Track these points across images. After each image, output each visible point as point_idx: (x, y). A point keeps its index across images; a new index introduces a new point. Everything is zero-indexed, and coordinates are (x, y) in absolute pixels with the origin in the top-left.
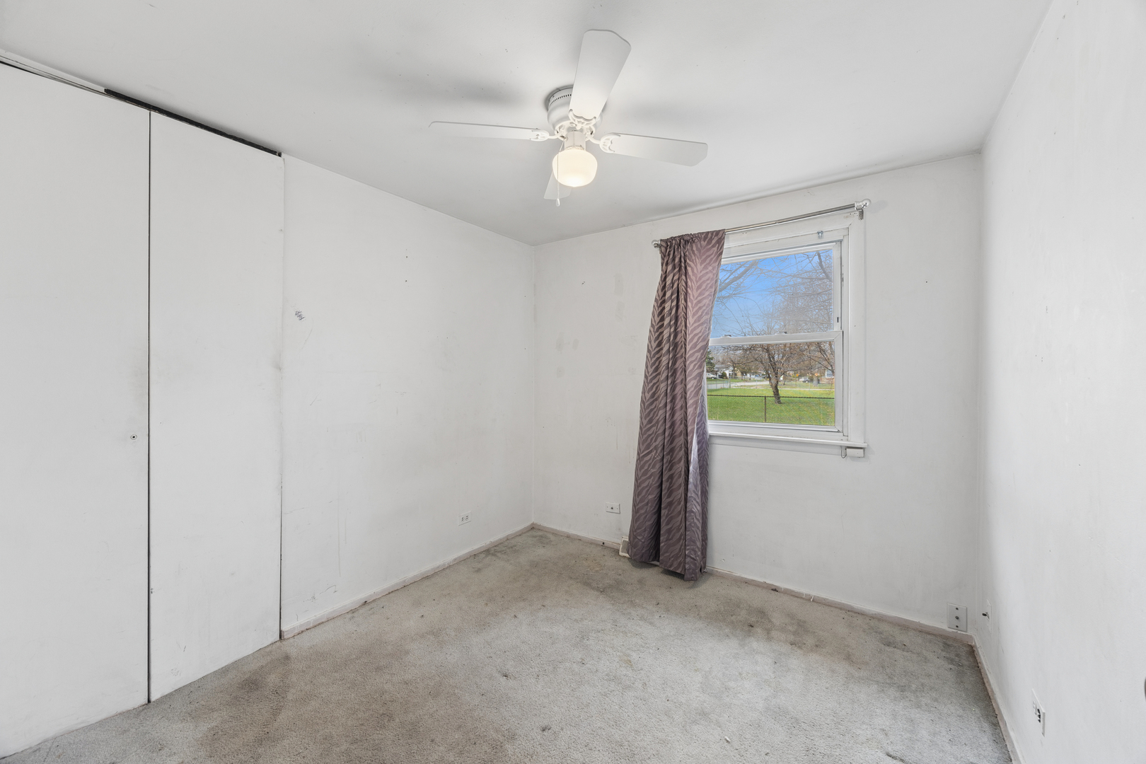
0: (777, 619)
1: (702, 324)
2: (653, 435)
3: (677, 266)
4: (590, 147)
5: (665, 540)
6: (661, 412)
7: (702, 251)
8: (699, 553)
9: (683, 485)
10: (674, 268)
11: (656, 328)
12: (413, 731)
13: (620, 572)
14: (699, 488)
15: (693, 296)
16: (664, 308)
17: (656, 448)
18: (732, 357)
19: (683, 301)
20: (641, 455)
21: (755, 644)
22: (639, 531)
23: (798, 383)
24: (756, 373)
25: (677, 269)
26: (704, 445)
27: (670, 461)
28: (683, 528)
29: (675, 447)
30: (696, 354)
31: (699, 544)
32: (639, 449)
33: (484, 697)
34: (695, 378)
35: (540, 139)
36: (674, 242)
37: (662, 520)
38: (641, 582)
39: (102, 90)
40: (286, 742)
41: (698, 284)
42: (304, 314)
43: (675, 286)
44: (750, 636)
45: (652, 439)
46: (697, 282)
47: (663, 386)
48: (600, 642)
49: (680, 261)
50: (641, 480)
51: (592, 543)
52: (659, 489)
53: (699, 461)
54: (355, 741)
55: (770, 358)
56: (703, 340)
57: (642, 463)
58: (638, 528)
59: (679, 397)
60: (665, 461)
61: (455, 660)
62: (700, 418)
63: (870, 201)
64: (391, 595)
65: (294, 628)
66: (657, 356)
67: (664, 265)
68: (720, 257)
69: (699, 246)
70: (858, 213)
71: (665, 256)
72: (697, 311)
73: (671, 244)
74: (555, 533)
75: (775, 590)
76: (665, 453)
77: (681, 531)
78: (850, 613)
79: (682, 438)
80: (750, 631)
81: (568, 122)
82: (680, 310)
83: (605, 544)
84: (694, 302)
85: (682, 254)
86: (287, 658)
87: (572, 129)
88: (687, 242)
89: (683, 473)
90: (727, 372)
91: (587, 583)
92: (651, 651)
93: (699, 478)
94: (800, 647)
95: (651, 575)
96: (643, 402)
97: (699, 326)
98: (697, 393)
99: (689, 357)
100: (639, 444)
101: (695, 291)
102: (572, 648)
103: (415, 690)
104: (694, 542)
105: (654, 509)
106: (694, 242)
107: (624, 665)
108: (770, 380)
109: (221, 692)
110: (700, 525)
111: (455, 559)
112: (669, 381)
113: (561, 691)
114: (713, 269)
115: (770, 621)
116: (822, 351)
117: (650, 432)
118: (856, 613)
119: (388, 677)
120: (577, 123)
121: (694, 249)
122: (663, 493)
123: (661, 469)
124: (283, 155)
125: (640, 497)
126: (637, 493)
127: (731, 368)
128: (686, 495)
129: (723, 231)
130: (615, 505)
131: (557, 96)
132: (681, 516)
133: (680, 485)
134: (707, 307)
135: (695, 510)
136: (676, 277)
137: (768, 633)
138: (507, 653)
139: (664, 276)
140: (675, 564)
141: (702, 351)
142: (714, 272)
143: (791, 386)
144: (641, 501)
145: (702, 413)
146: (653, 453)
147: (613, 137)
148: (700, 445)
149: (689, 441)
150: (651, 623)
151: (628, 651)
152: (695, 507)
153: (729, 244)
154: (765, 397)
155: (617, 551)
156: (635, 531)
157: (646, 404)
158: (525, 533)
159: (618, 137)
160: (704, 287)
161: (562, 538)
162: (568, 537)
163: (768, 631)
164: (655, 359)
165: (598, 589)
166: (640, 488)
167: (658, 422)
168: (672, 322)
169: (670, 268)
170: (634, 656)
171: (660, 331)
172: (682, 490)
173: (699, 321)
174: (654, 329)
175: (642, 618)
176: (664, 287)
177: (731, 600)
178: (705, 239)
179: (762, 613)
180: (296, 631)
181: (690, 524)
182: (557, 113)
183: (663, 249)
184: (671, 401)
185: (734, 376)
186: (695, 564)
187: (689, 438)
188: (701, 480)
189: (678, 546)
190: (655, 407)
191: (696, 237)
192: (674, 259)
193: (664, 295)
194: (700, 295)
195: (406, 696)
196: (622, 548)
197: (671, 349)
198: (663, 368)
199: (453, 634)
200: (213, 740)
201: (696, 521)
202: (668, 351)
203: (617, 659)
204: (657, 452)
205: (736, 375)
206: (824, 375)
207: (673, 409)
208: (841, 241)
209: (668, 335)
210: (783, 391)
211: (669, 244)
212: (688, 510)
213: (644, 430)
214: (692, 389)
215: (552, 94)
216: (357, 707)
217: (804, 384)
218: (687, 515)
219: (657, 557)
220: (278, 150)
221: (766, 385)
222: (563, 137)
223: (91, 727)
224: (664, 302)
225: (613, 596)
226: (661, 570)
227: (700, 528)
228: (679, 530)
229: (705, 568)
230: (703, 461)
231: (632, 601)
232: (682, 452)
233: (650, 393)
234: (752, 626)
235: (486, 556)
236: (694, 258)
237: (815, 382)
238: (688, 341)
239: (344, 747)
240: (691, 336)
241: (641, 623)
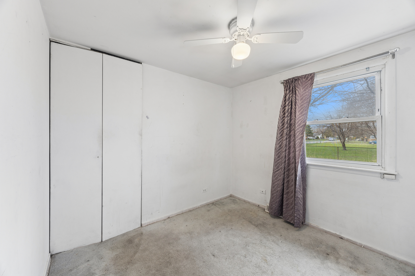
0: (342, 253)
1: (303, 115)
2: (280, 163)
3: (291, 90)
4: (247, 42)
5: (285, 208)
6: (283, 153)
7: (303, 83)
8: (301, 216)
9: (294, 185)
10: (290, 91)
11: (281, 117)
12: (177, 271)
13: (265, 218)
14: (302, 187)
15: (299, 103)
16: (285, 109)
17: (281, 168)
18: (322, 130)
19: (294, 106)
20: (275, 171)
21: (330, 264)
22: (273, 203)
23: (355, 141)
24: (334, 137)
25: (291, 92)
26: (304, 168)
27: (288, 174)
28: (294, 204)
29: (290, 168)
30: (300, 128)
31: (301, 212)
32: (274, 168)
33: (204, 263)
34: (299, 139)
35: (227, 42)
36: (290, 80)
37: (284, 199)
38: (274, 224)
39: (90, 49)
40: (136, 265)
41: (301, 98)
42: (149, 117)
43: (290, 99)
44: (327, 259)
45: (279, 165)
46: (301, 97)
47: (284, 142)
48: (254, 249)
49: (293, 88)
50: (274, 181)
51: (254, 205)
52: (283, 186)
53: (302, 175)
54: (157, 271)
55: (340, 130)
56: (304, 122)
57: (275, 174)
58: (273, 201)
59: (292, 147)
60: (285, 174)
61: (196, 245)
62: (302, 156)
63: (399, 48)
64: (178, 216)
65: (145, 223)
66: (282, 129)
67: (285, 91)
68: (312, 85)
69: (302, 81)
70: (391, 56)
71: (285, 87)
72: (301, 110)
73: (289, 81)
74: (239, 199)
75: (341, 238)
76: (285, 171)
77: (293, 205)
78: (386, 257)
79: (293, 165)
80: (327, 257)
81: (238, 32)
82: (293, 110)
83: (259, 206)
84: (299, 106)
85: (294, 86)
86: (142, 234)
87: (239, 35)
88: (296, 80)
89: (294, 180)
90: (319, 136)
91: (250, 221)
92: (277, 257)
93: (301, 183)
94: (355, 271)
95: (279, 222)
96: (275, 149)
97: (301, 116)
98: (301, 145)
99: (297, 130)
100: (274, 166)
101: (299, 101)
102: (242, 249)
103: (180, 254)
104: (299, 211)
105: (280, 194)
106: (299, 79)
107: (263, 261)
108: (341, 140)
109: (121, 242)
110: (302, 204)
111: (201, 205)
112: (288, 140)
113: (235, 267)
114: (309, 91)
115: (338, 254)
116: (369, 127)
117: (279, 162)
118: (390, 258)
119: (172, 247)
120: (241, 32)
121: (299, 82)
122: (285, 188)
123: (283, 177)
124: (142, 63)
125: (274, 189)
126: (273, 187)
127: (321, 135)
128: (295, 189)
129: (314, 73)
130: (264, 190)
131: (232, 23)
132: (293, 198)
133: (292, 185)
134: (305, 108)
135: (299, 197)
136: (291, 96)
137: (337, 260)
138: (215, 246)
139: (285, 96)
140: (290, 219)
141: (303, 127)
142: (309, 92)
143: (352, 143)
144: (274, 190)
145: (303, 154)
146: (280, 171)
147: (257, 36)
148: (302, 168)
149: (297, 166)
150: (277, 244)
151: (266, 255)
152: (300, 195)
153: (317, 79)
154: (338, 147)
155: (264, 210)
156: (272, 202)
157: (277, 150)
158: (228, 198)
159: (259, 35)
160: (304, 99)
161: (242, 201)
162: (244, 201)
163: (337, 259)
164: (281, 131)
165: (255, 225)
166: (274, 185)
167: (282, 157)
168: (289, 115)
169: (288, 92)
170: (268, 258)
171: (283, 119)
172: (293, 187)
173: (302, 114)
174: (280, 118)
175: (273, 241)
176: (285, 100)
177: (317, 239)
178: (305, 78)
179: (334, 249)
180: (146, 225)
181: (297, 203)
182: (233, 30)
183: (285, 84)
184: (288, 149)
185: (323, 138)
186: (299, 221)
187: (296, 165)
188: (302, 183)
189: (291, 211)
190: (281, 151)
191: (300, 77)
192: (290, 88)
193: (285, 104)
194: (302, 102)
195: (177, 256)
196: (267, 209)
197: (288, 126)
198: (284, 134)
199: (196, 234)
200: (116, 259)
201: (300, 201)
202: (287, 127)
203: (261, 258)
204: (282, 170)
205: (324, 137)
206: (370, 138)
207: (289, 152)
208: (380, 71)
209: (287, 120)
210: (347, 145)
211: (287, 82)
212: (296, 196)
213: (276, 160)
214: (298, 144)
215: (230, 22)
216: (160, 257)
217: (359, 142)
218: (296, 198)
219: (282, 214)
220: (140, 62)
221: (339, 142)
222: (236, 39)
223: (86, 247)
224: (285, 106)
225: (261, 229)
226: (283, 220)
227: (302, 205)
228: (292, 204)
229: (304, 222)
230: (304, 175)
231: (269, 232)
232: (293, 171)
233: (279, 145)
234: (328, 255)
235: (212, 205)
236: (299, 86)
237: (365, 141)
238: (296, 123)
239: (153, 272)
240: (297, 121)
241: (273, 243)
